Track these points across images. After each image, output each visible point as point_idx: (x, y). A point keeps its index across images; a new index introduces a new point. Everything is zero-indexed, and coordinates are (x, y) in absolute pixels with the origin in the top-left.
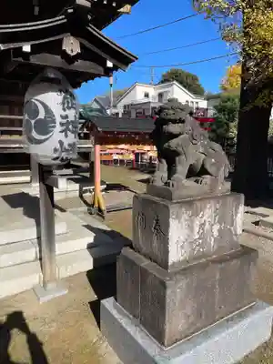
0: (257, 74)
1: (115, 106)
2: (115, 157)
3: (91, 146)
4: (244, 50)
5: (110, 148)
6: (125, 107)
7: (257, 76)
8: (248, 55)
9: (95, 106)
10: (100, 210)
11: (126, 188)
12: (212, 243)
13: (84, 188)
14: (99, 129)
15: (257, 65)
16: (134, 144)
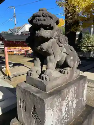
0: (71, 19)
1: (17, 32)
2: (15, 52)
3: (4, 48)
4: (66, 9)
5: (12, 49)
6: (21, 33)
7: (71, 20)
8: (68, 11)
9: (10, 32)
10: (9, 77)
11: (22, 65)
12: (73, 113)
13: (2, 67)
14: (5, 40)
15: (71, 15)
16: (24, 46)
